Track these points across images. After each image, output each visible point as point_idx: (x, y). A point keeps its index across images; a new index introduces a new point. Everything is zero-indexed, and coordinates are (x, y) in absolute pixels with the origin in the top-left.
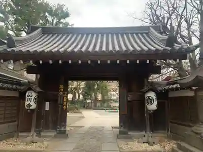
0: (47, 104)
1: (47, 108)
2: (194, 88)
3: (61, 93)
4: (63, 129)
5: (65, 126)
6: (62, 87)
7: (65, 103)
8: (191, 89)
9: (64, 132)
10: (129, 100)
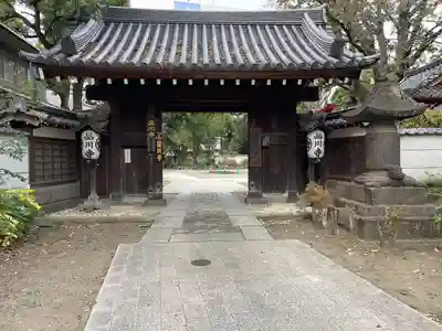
0: (127, 152)
1: (128, 159)
2: (366, 124)
3: (152, 134)
4: (158, 192)
5: (161, 187)
6: (151, 123)
7: (159, 151)
8: (362, 126)
9: (160, 197)
10: (265, 144)
